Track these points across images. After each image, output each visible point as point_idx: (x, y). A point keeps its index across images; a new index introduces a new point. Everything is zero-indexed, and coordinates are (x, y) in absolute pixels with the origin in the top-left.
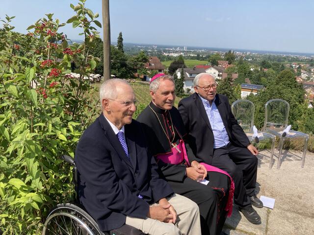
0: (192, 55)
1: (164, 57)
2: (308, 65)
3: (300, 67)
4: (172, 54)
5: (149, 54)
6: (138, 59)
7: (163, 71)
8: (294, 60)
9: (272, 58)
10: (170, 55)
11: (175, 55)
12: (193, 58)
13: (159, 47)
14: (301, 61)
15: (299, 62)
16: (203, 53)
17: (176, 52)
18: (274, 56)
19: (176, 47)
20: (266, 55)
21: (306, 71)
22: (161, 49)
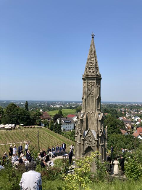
0: (68, 106)
1: (51, 108)
2: (129, 109)
3: (125, 111)
4: (56, 106)
5: (42, 106)
6: (36, 114)
7: (50, 119)
8: (122, 107)
9: (111, 106)
10: (55, 106)
11: (58, 106)
12: (68, 108)
13: (48, 102)
14: (126, 107)
15: (125, 108)
16: (74, 105)
17: (58, 105)
18: (112, 105)
19: (58, 102)
20: (108, 104)
21: (128, 112)
22: (50, 103)
